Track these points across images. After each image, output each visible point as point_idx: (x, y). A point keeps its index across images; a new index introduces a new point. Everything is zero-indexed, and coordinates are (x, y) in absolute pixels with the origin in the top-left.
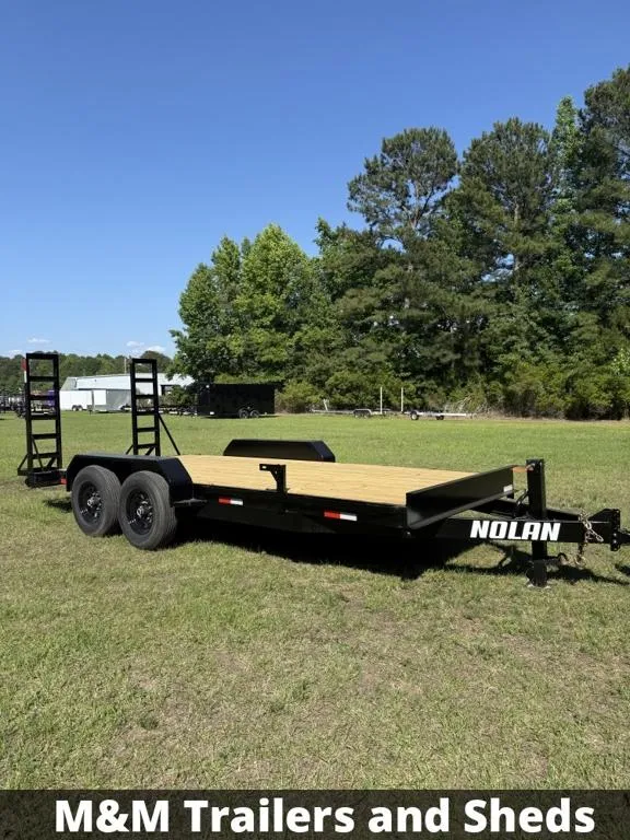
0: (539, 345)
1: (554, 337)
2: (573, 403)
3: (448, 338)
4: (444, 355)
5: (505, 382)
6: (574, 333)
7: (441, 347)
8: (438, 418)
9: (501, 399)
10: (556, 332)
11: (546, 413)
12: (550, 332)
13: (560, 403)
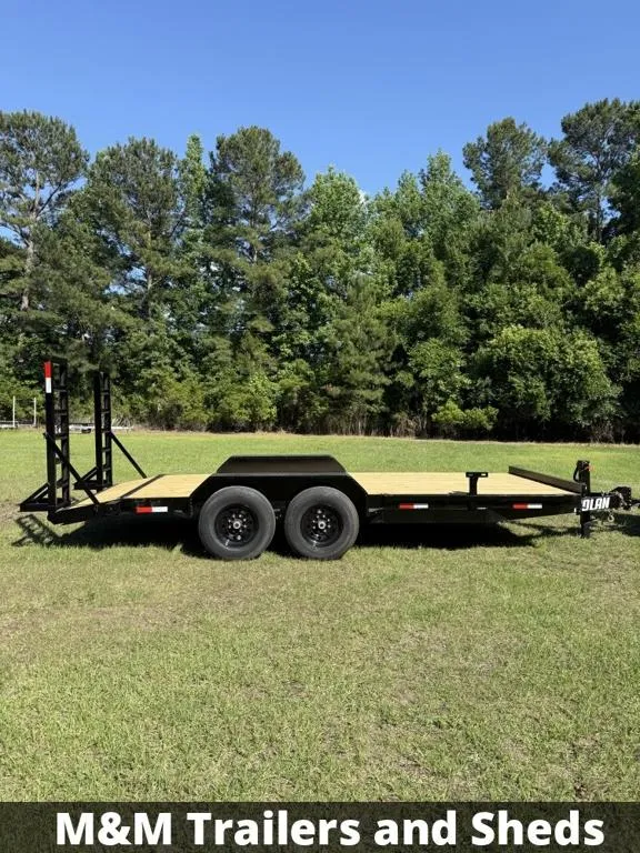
0: (178, 362)
1: (191, 356)
2: (216, 418)
3: (81, 346)
4: (81, 365)
5: (147, 396)
6: (212, 355)
7: (76, 356)
8: (84, 431)
9: (144, 412)
10: (193, 351)
11: (189, 426)
12: (188, 352)
13: (205, 417)
